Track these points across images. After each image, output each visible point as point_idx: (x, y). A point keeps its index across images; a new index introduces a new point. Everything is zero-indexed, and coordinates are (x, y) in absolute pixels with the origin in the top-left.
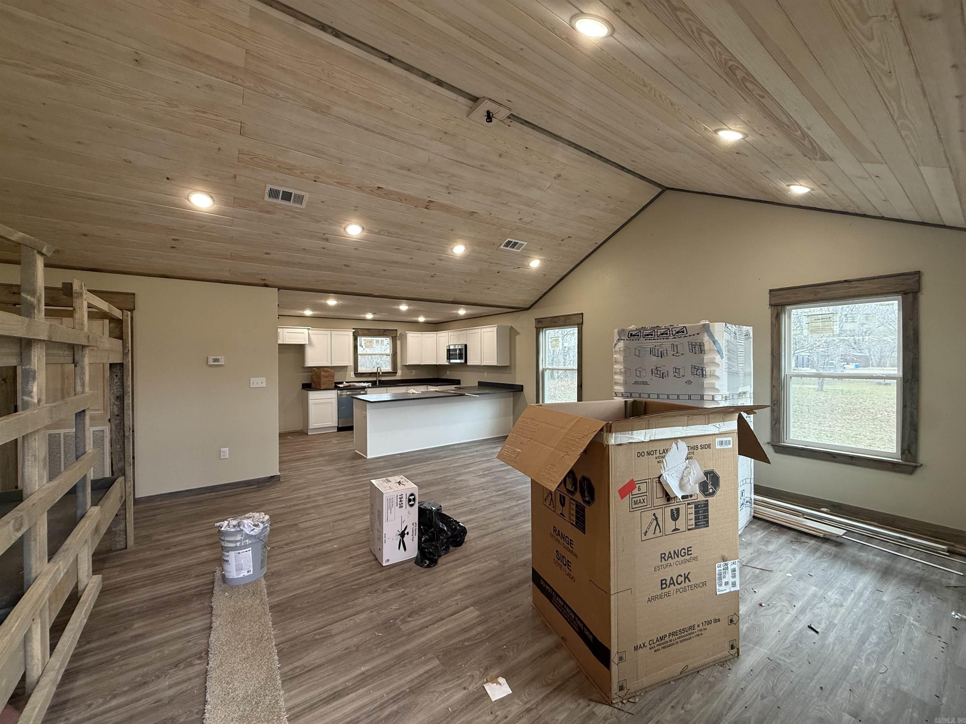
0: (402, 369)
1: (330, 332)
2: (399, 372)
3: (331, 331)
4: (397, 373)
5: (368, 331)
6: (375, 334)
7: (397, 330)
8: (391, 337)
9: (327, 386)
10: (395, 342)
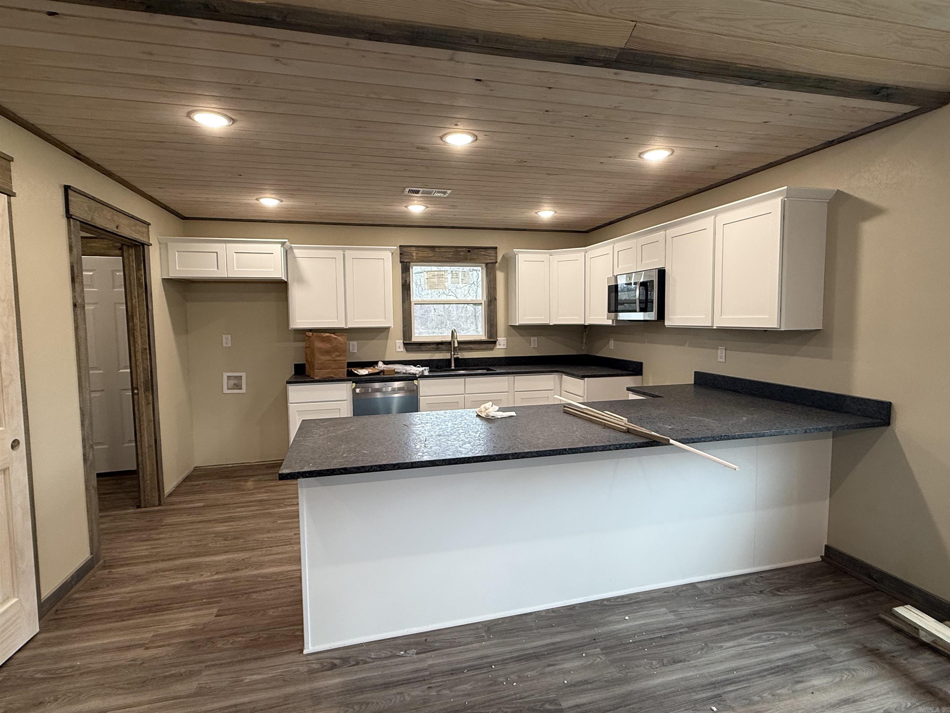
0: (508, 335)
2: (502, 342)
3: (344, 250)
4: (497, 343)
5: (433, 251)
6: (449, 258)
7: (496, 248)
8: (484, 265)
9: (330, 373)
10: (492, 274)
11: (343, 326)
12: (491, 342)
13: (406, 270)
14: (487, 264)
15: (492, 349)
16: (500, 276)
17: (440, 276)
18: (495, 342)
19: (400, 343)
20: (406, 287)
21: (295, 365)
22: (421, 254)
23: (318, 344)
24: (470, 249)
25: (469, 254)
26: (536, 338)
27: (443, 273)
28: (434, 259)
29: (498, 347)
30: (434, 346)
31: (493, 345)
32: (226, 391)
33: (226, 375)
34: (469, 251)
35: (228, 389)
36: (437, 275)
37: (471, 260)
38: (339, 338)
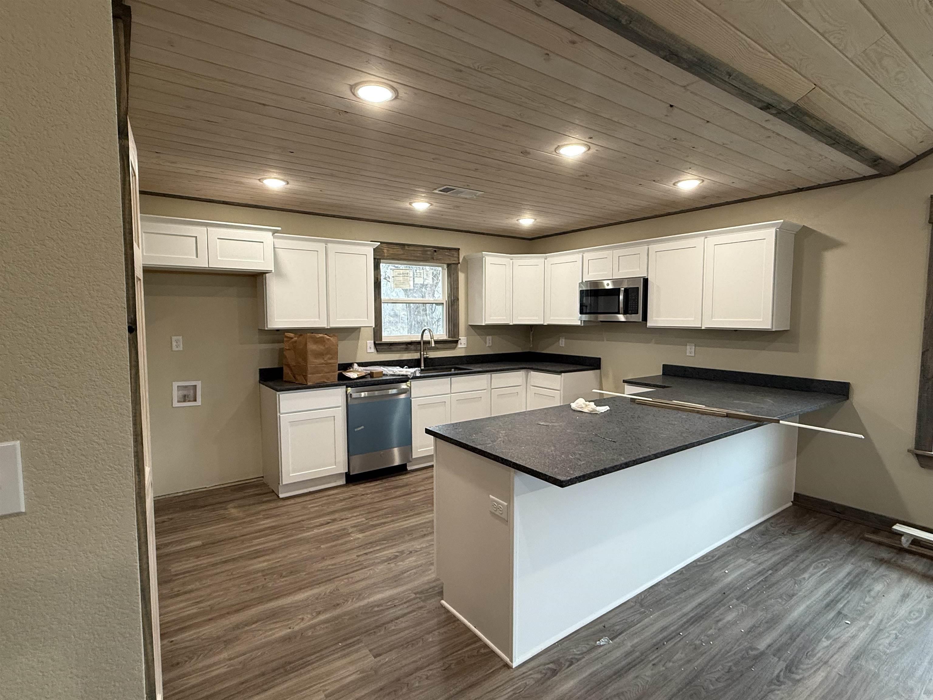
0: (467, 335)
1: (324, 245)
2: (463, 341)
3: (326, 242)
4: (459, 342)
5: (402, 249)
6: (417, 257)
7: (459, 249)
8: (445, 266)
9: (322, 377)
10: (455, 274)
11: (324, 325)
12: (453, 342)
13: (377, 267)
14: (449, 265)
15: (454, 348)
16: (462, 276)
17: (406, 275)
18: (457, 342)
19: (371, 343)
20: (377, 285)
21: (261, 370)
22: (391, 251)
23: (312, 347)
24: (437, 249)
25: (435, 254)
26: (490, 337)
27: (409, 271)
28: (403, 257)
29: (459, 346)
30: (404, 346)
31: (454, 344)
32: (176, 404)
33: (175, 385)
34: (435, 251)
35: (178, 402)
36: (403, 274)
37: (437, 260)
38: (331, 339)
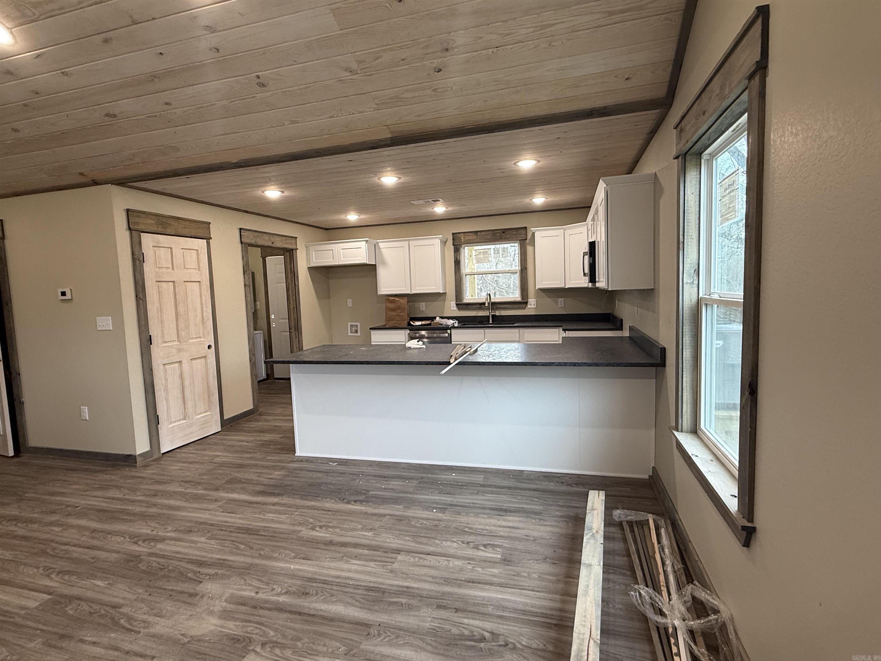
0: (537, 297)
1: (407, 243)
2: (532, 302)
3: (409, 240)
4: (528, 303)
5: (475, 235)
6: (488, 239)
7: (526, 228)
8: (518, 242)
9: (394, 323)
10: (524, 249)
11: (408, 292)
12: (523, 303)
13: (457, 250)
14: (521, 241)
15: (524, 308)
16: (530, 250)
17: (485, 253)
18: (526, 303)
19: (453, 304)
20: (457, 263)
22: (467, 238)
23: (388, 305)
25: (504, 234)
26: (562, 299)
27: (487, 250)
28: (476, 241)
29: (529, 306)
30: (478, 306)
31: (524, 305)
32: (349, 334)
33: (349, 324)
34: (504, 232)
35: (351, 332)
36: (483, 252)
37: (506, 238)
38: (401, 300)
